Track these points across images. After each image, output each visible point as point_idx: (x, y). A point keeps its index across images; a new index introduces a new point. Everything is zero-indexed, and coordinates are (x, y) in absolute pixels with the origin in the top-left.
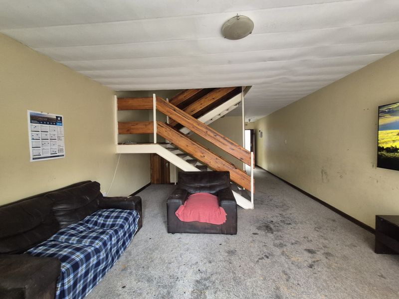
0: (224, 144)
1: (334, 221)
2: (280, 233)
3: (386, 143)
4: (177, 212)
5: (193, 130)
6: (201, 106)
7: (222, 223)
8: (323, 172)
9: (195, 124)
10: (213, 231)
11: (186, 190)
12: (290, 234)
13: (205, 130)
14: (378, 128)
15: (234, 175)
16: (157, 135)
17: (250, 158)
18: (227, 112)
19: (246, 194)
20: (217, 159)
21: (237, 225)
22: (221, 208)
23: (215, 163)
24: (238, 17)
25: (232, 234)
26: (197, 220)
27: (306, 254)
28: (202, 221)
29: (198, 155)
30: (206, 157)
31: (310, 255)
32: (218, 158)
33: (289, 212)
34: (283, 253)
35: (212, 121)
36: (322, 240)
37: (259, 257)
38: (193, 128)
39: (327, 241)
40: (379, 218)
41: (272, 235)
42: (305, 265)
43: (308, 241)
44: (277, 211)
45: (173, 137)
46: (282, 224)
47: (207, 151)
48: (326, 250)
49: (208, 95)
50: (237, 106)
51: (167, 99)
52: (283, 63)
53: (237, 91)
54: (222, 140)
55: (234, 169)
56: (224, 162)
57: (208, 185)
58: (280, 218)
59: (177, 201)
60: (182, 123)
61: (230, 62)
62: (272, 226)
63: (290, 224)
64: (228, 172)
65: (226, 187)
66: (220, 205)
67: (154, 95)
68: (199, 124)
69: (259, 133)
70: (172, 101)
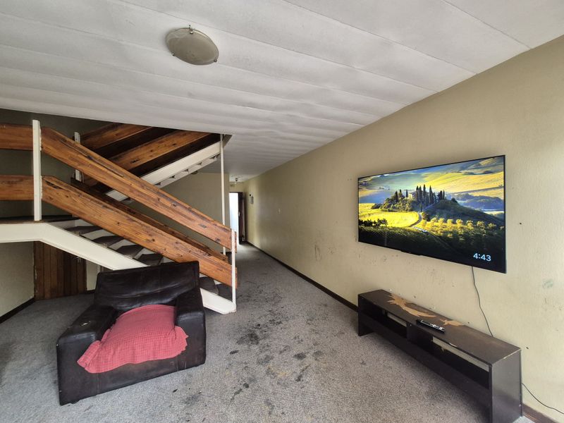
0: (189, 219)
1: (326, 305)
2: (267, 341)
4: (81, 359)
5: (131, 195)
6: (152, 154)
7: (180, 352)
8: (316, 248)
9: (135, 186)
10: (162, 372)
11: (111, 308)
12: (279, 337)
13: (155, 196)
14: (359, 200)
15: (207, 266)
17: (231, 238)
18: (199, 167)
19: (224, 291)
20: (177, 243)
21: (205, 351)
22: (178, 328)
23: (173, 249)
24: (192, 30)
25: (196, 365)
26: (128, 361)
27: (296, 362)
28: (140, 360)
29: (142, 239)
30: (156, 242)
31: (299, 362)
32: (180, 241)
33: (281, 304)
34: (268, 372)
35: (174, 180)
36: (314, 336)
37: (235, 391)
38: (132, 191)
39: (318, 336)
40: (360, 297)
41: (257, 347)
42: (293, 379)
43: (299, 343)
44: (267, 307)
45: (87, 208)
46: (270, 325)
47: (158, 230)
48: (316, 349)
49: (164, 138)
51: (77, 135)
53: (212, 138)
54: (186, 212)
55: (207, 257)
56: (190, 247)
57: (159, 289)
58: (270, 317)
59: (85, 336)
60: (108, 182)
61: (190, 95)
62: (258, 333)
63: (280, 323)
64: (196, 263)
65: (191, 289)
66: (176, 324)
67: (36, 124)
68: (144, 185)
69: (249, 199)
70: (88, 140)
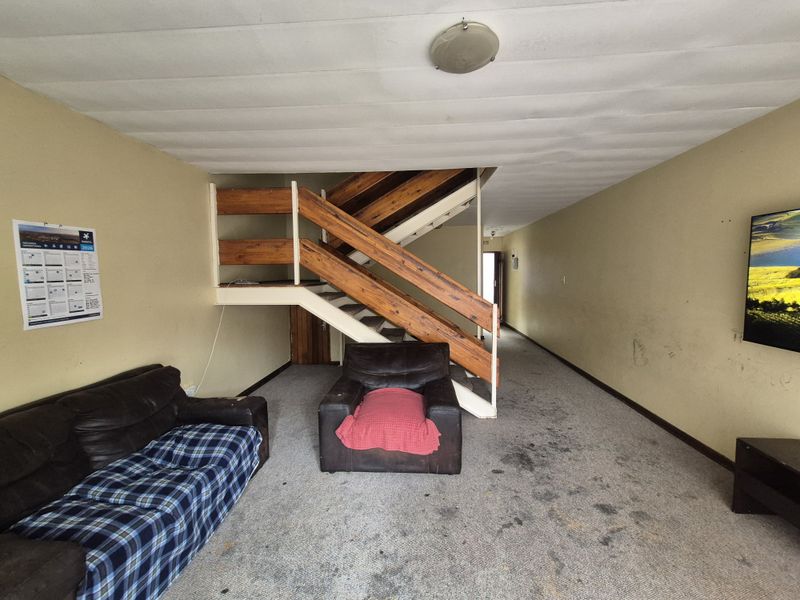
0: (438, 287)
1: (654, 443)
2: (547, 471)
3: (764, 291)
4: (339, 430)
5: (375, 257)
6: (393, 206)
7: (431, 451)
8: (636, 343)
9: (379, 246)
10: (411, 468)
11: (359, 383)
12: (566, 470)
13: (399, 258)
14: (749, 261)
15: (459, 351)
16: (301, 267)
17: (491, 316)
18: (447, 218)
19: (481, 388)
20: (423, 317)
21: (460, 455)
22: (429, 421)
23: (419, 325)
24: (465, 24)
25: (450, 474)
26: (379, 445)
27: (597, 515)
28: (391, 447)
29: (385, 309)
30: (401, 314)
31: (605, 517)
32: (427, 315)
33: (566, 424)
34: (551, 514)
35: (416, 237)
36: (629, 485)
37: (503, 522)
38: (376, 253)
39: (639, 488)
40: (742, 444)
41: (530, 474)
42: (595, 539)
43: (603, 488)
44: (543, 423)
45: (335, 273)
46: (551, 450)
47: (403, 301)
48: (637, 507)
49: (408, 183)
50: (468, 205)
51: (323, 192)
52: (562, 122)
53: (466, 176)
54: (434, 279)
55: (459, 339)
56: (438, 324)
57: (405, 371)
58: (548, 438)
59: (340, 407)
60: (353, 242)
61: (449, 119)
62: (531, 455)
63: (567, 450)
64: (445, 346)
65: (441, 376)
66: (427, 416)
67: (294, 184)
68: (387, 244)
69: (512, 261)
70: (332, 197)
